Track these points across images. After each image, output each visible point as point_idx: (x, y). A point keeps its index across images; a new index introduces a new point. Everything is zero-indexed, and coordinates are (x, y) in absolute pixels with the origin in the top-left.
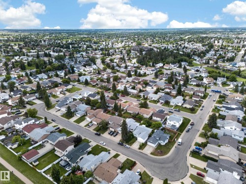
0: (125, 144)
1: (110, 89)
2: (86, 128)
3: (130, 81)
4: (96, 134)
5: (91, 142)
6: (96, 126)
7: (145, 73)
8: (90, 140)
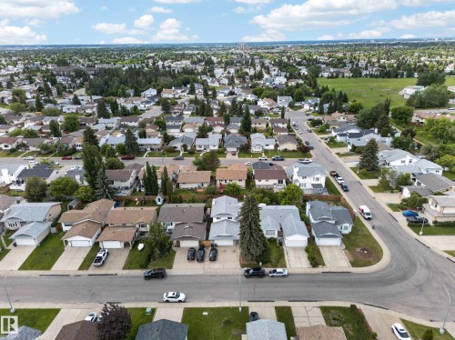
0: (267, 270)
1: (74, 151)
2: (92, 271)
3: (114, 126)
4: (147, 278)
5: (153, 311)
6: (126, 253)
7: (135, 108)
8: (149, 306)
